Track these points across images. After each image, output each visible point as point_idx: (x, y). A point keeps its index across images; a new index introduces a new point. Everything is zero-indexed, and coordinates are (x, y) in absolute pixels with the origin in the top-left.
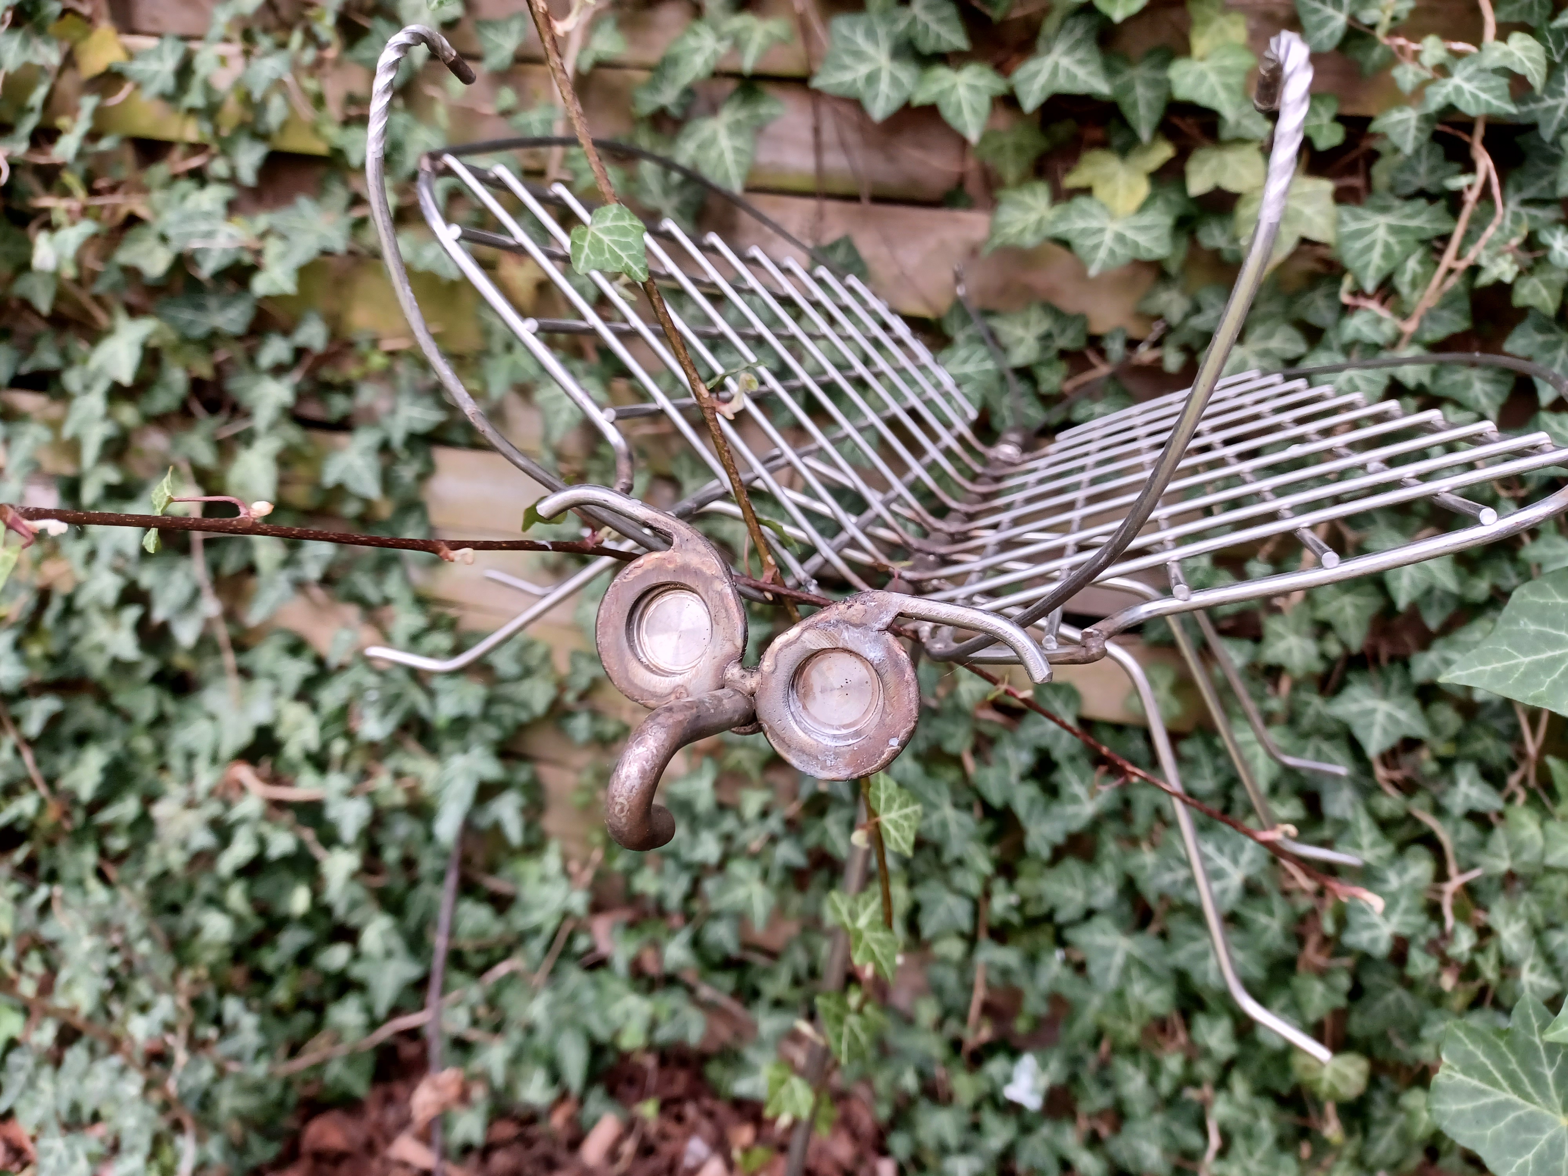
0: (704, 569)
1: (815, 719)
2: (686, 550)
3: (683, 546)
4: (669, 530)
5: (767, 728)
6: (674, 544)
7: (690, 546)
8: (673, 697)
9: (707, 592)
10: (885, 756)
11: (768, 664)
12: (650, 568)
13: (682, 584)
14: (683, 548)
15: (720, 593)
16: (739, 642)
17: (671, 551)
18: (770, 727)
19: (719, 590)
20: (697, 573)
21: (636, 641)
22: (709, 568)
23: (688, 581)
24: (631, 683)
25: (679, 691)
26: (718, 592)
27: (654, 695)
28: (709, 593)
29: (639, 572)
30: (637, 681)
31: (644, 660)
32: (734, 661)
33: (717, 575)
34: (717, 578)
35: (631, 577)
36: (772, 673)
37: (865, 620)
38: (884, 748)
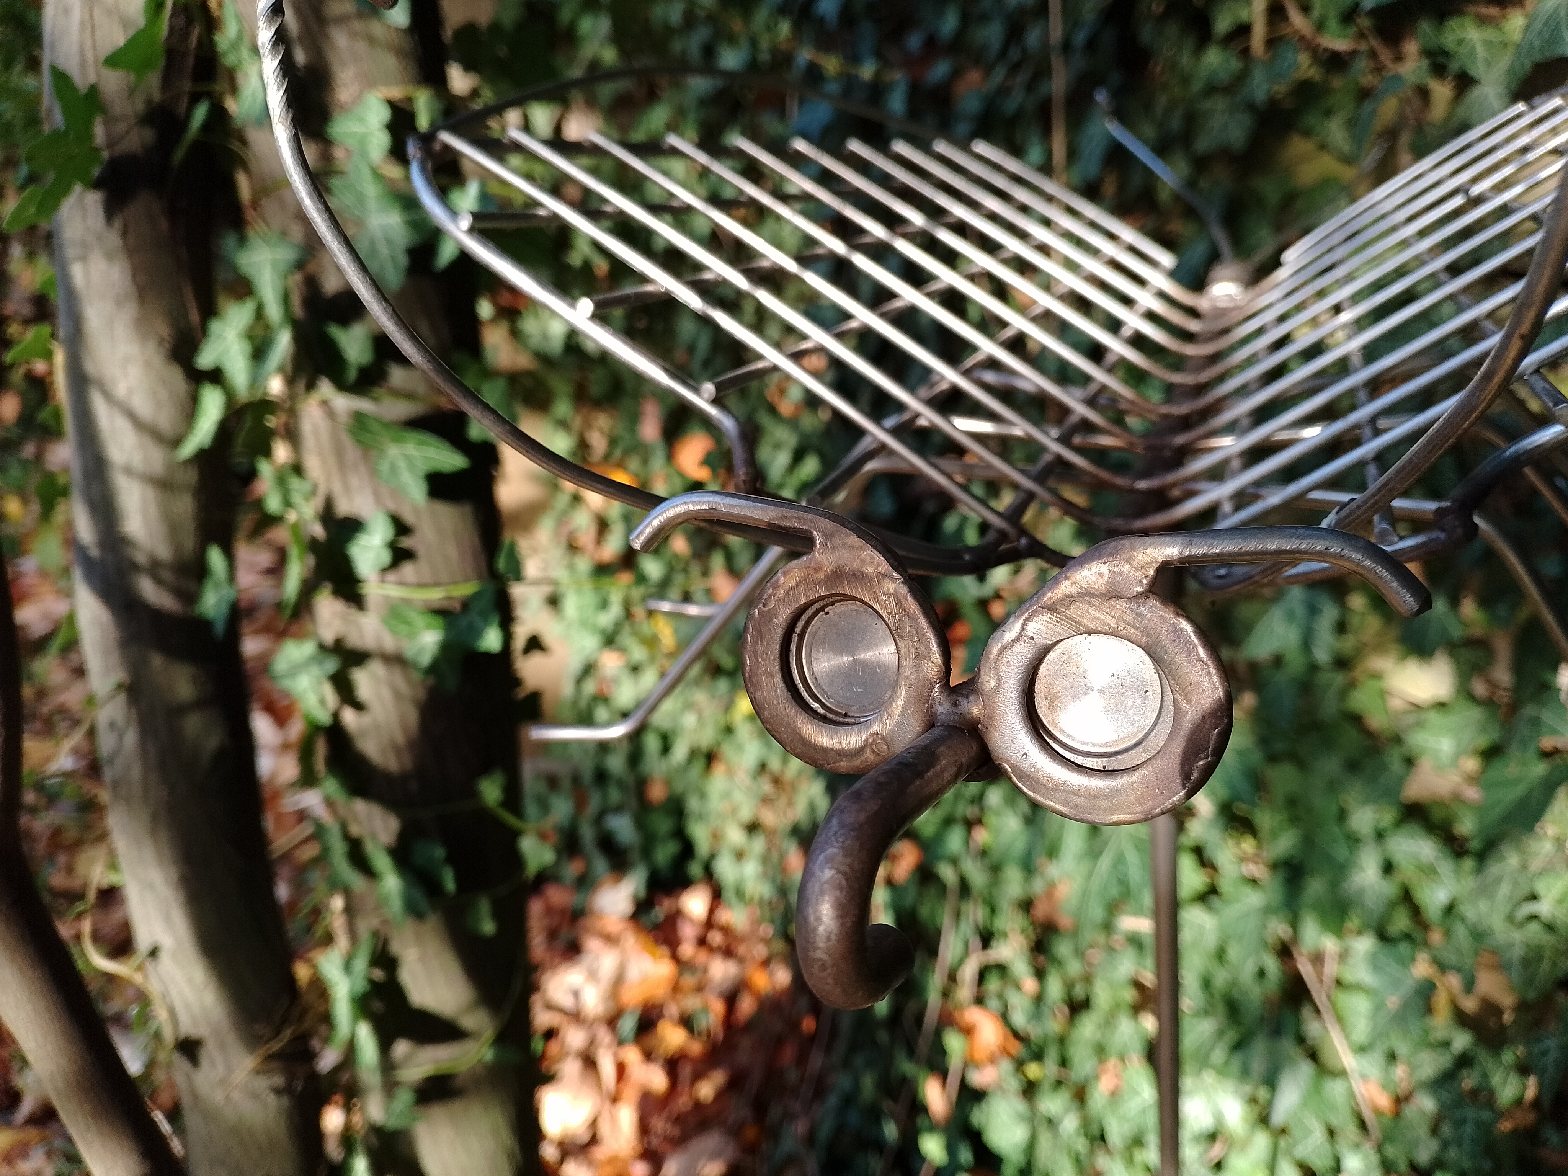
0: (863, 566)
2: (834, 548)
3: (829, 542)
4: (804, 527)
5: (1010, 770)
6: (816, 545)
7: (837, 541)
8: (868, 753)
9: (876, 598)
10: (1195, 775)
11: (990, 679)
12: (792, 583)
13: (841, 595)
14: (831, 545)
15: (895, 595)
16: (938, 657)
17: (814, 554)
18: (1013, 767)
19: (893, 592)
20: (857, 577)
22: (869, 564)
23: (847, 589)
25: (875, 743)
27: (842, 754)
29: (779, 592)
31: (818, 708)
32: (938, 685)
33: (883, 572)
34: (884, 576)
35: (772, 602)
36: (996, 690)
37: (1113, 585)
38: (1192, 764)
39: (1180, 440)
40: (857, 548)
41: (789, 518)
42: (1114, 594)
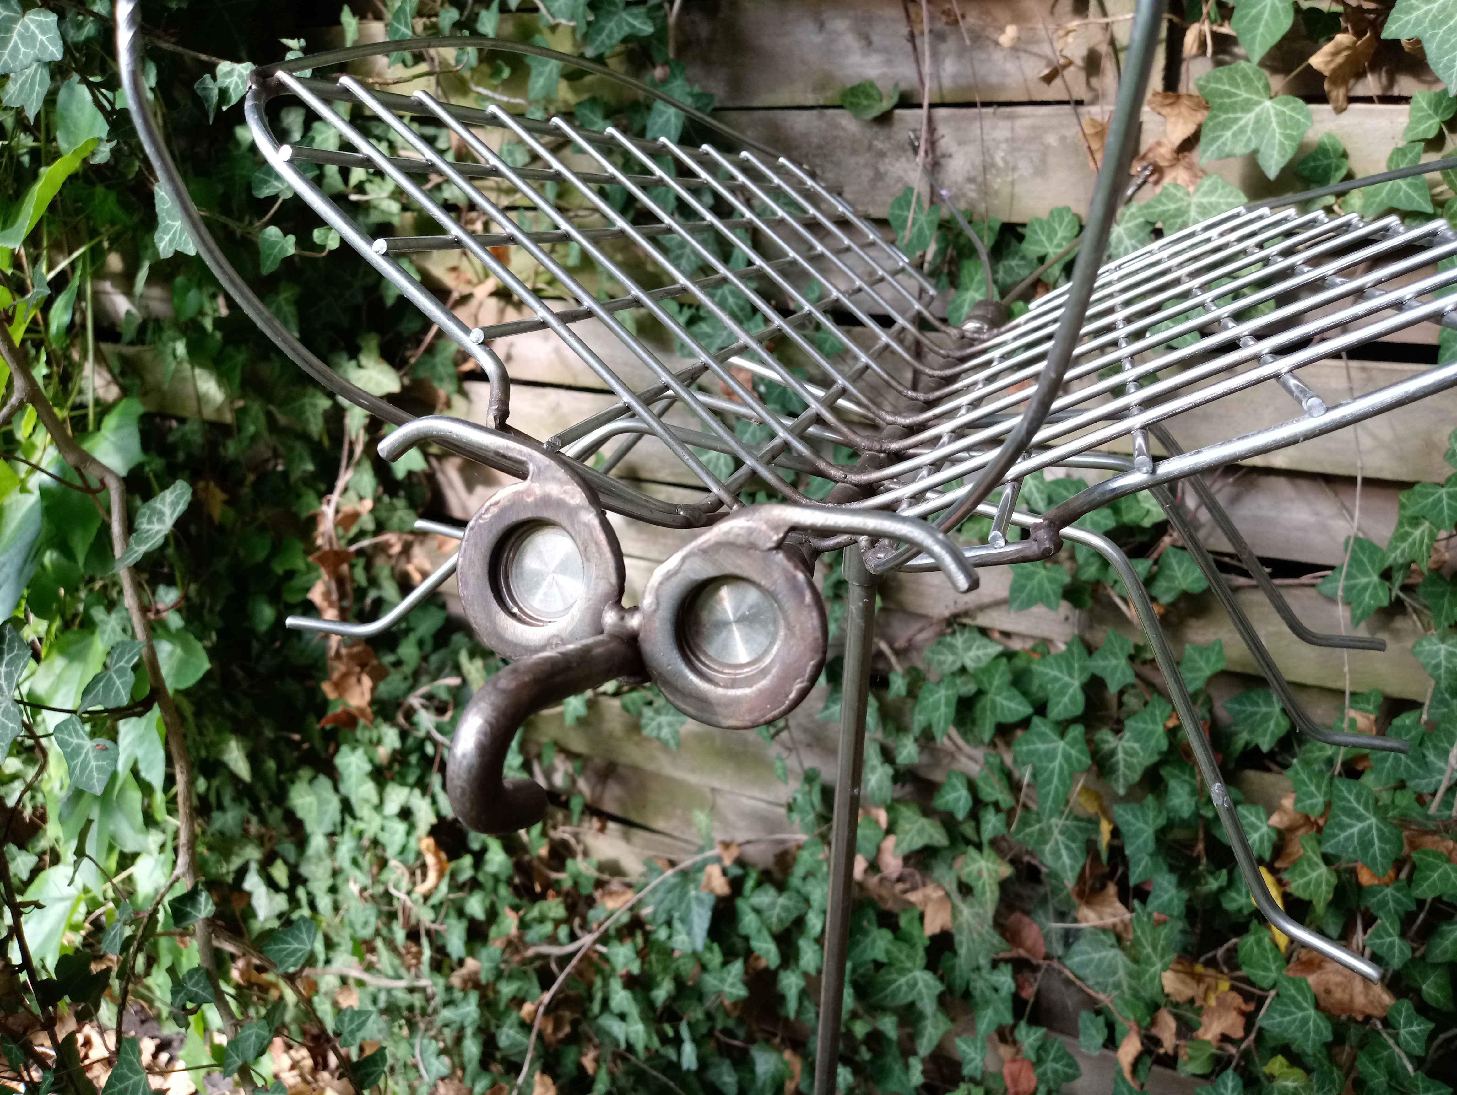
0: (567, 498)
1: (712, 660)
2: (545, 479)
3: (542, 474)
4: (524, 459)
5: (656, 675)
6: (531, 473)
7: (549, 474)
9: (573, 526)
10: (793, 695)
11: (650, 603)
12: (508, 504)
13: (548, 521)
14: (542, 477)
15: (587, 525)
16: (613, 579)
17: (528, 482)
19: (588, 522)
20: (560, 504)
21: (504, 591)
22: (571, 498)
24: (501, 639)
25: (554, 642)
26: (585, 523)
27: (527, 649)
29: (495, 510)
30: (508, 635)
31: (515, 610)
32: (611, 601)
33: (581, 504)
35: (488, 516)
36: (655, 611)
37: (752, 539)
38: (791, 686)
39: (895, 446)
40: (564, 482)
41: (513, 449)
42: (752, 546)
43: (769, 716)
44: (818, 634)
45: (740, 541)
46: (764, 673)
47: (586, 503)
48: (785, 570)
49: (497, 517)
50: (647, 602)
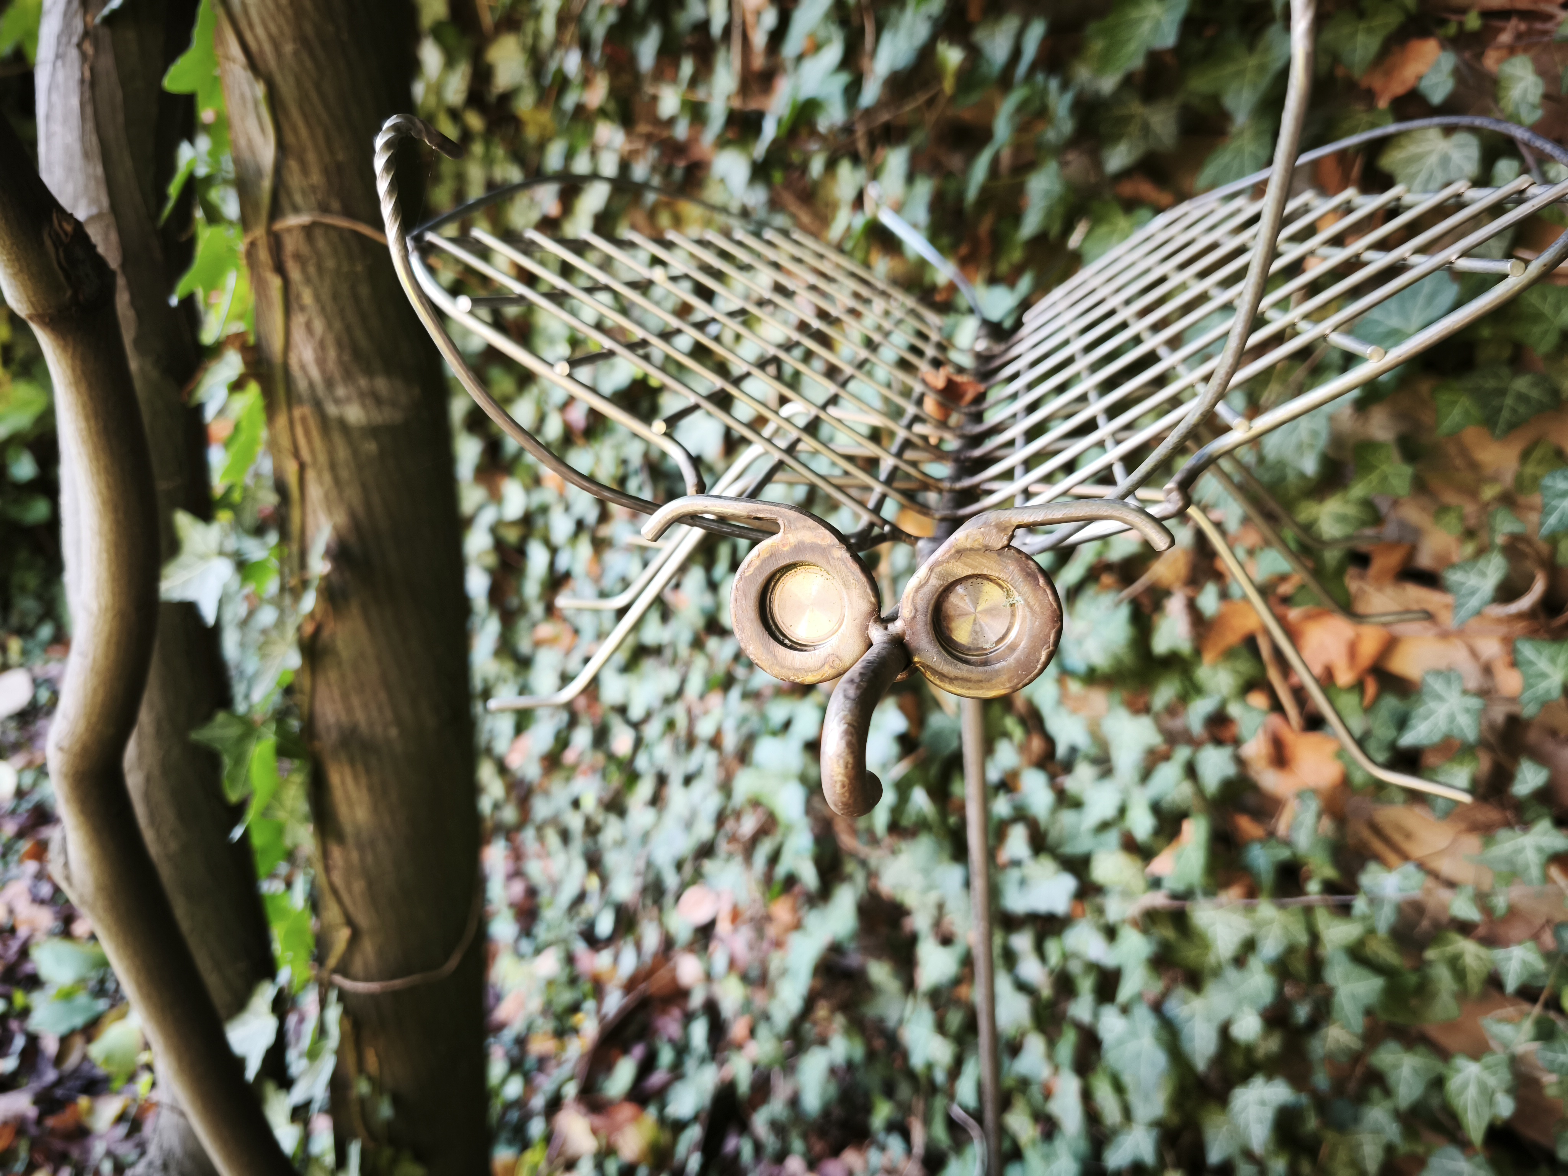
0: (819, 542)
2: (797, 529)
3: (792, 525)
6: (782, 527)
7: (798, 525)
8: (826, 667)
9: (828, 562)
11: (908, 610)
12: (767, 556)
13: (801, 562)
14: (793, 528)
15: (840, 559)
16: (873, 600)
17: (780, 536)
19: (840, 557)
20: (810, 547)
21: (773, 627)
22: (823, 539)
23: (807, 557)
25: (831, 660)
26: (838, 559)
27: (808, 671)
28: (831, 562)
29: (757, 563)
30: (788, 663)
31: (786, 641)
32: (874, 617)
33: (832, 543)
34: (833, 546)
35: (751, 570)
36: (914, 617)
37: (986, 543)
38: (1040, 653)
40: (813, 528)
41: (763, 511)
42: (987, 549)
43: (1026, 680)
44: (1055, 605)
45: (976, 545)
46: (1012, 648)
47: (836, 541)
48: (1018, 561)
49: (759, 568)
50: (906, 612)
